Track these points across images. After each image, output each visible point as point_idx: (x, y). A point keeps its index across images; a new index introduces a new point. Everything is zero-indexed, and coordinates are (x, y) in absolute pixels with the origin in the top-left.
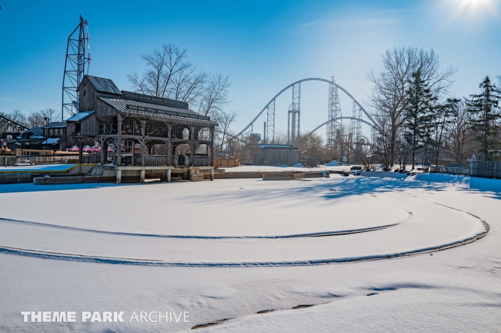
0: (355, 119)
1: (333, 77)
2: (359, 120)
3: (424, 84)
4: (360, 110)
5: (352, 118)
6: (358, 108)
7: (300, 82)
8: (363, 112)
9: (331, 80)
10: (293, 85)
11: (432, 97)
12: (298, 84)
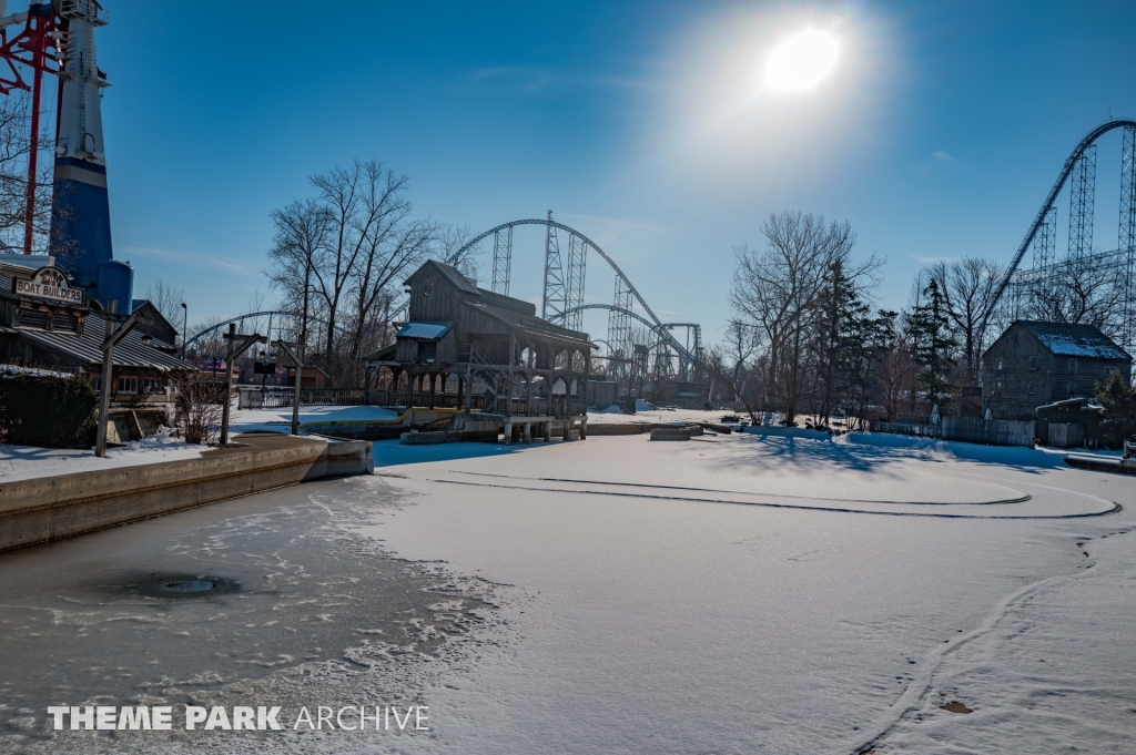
0: (618, 309)
1: (550, 212)
2: (626, 312)
3: (846, 283)
4: (629, 292)
5: (612, 308)
6: (625, 288)
7: (510, 225)
8: (635, 298)
9: (546, 218)
10: (496, 231)
11: (862, 306)
12: (506, 230)
